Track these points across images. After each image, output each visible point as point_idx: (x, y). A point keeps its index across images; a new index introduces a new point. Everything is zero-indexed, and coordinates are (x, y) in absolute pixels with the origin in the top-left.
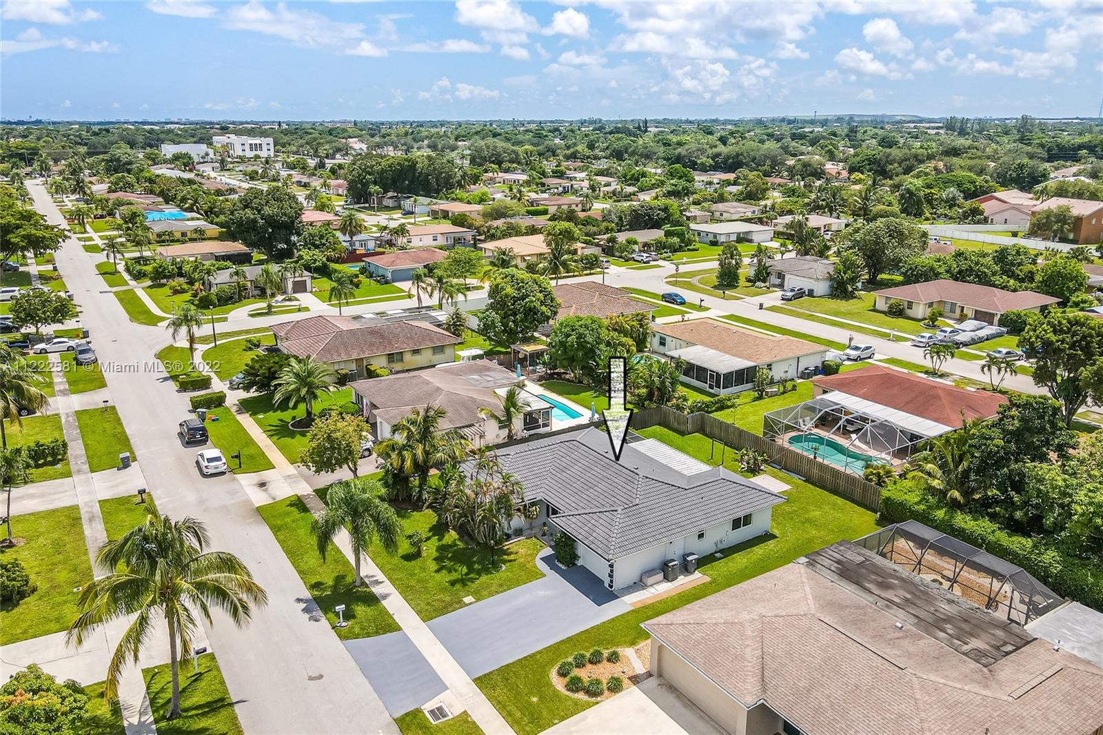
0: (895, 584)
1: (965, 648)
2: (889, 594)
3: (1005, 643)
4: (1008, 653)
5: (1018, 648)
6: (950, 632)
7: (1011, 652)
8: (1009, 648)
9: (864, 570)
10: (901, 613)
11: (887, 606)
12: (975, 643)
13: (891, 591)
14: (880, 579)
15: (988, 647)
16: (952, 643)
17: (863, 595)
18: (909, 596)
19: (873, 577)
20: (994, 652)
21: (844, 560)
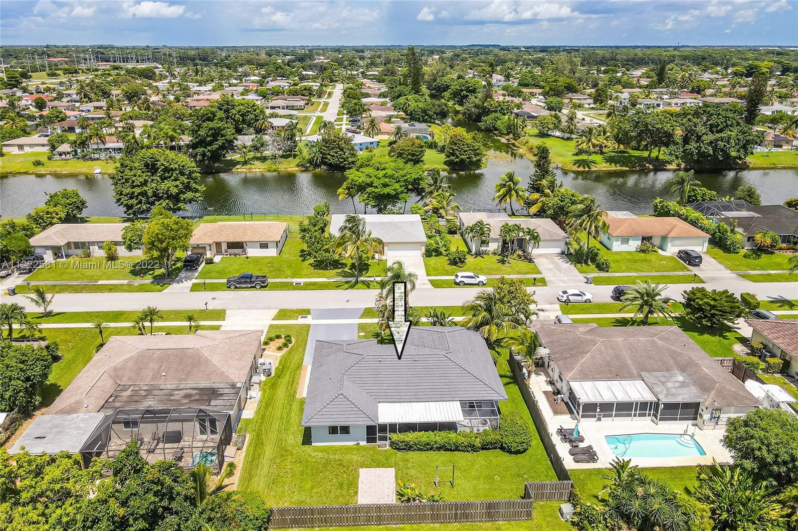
0: (183, 400)
1: (132, 388)
2: (183, 393)
3: (113, 401)
4: (111, 396)
5: (106, 402)
6: (142, 392)
7: (109, 398)
8: (111, 400)
9: (205, 398)
10: (170, 387)
11: (178, 387)
12: (128, 393)
13: (183, 395)
14: (193, 398)
15: (121, 394)
16: (138, 387)
17: (193, 385)
18: (172, 398)
19: (197, 397)
20: (118, 394)
21: (220, 398)
